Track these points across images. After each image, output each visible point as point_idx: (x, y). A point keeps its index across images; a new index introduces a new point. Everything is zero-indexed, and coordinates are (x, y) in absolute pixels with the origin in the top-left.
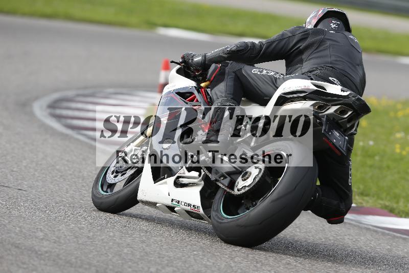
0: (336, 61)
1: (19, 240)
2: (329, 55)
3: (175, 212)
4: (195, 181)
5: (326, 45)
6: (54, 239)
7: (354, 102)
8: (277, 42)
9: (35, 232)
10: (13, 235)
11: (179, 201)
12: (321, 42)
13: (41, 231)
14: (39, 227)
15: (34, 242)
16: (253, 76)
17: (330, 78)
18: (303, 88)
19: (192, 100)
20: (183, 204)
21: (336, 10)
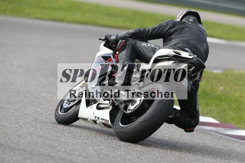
0: (191, 39)
1: (64, 156)
2: (186, 36)
3: (97, 124)
4: (107, 106)
5: (185, 31)
6: (85, 156)
7: (196, 62)
8: (157, 29)
9: (74, 151)
10: (61, 153)
11: (98, 117)
12: (183, 29)
13: (78, 150)
14: (76, 148)
15: (73, 157)
16: (142, 47)
17: (186, 49)
18: (168, 53)
19: (110, 61)
20: (101, 119)
21: (193, 11)
